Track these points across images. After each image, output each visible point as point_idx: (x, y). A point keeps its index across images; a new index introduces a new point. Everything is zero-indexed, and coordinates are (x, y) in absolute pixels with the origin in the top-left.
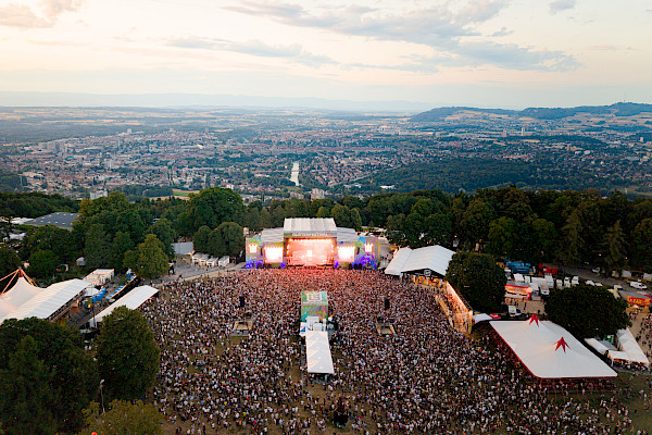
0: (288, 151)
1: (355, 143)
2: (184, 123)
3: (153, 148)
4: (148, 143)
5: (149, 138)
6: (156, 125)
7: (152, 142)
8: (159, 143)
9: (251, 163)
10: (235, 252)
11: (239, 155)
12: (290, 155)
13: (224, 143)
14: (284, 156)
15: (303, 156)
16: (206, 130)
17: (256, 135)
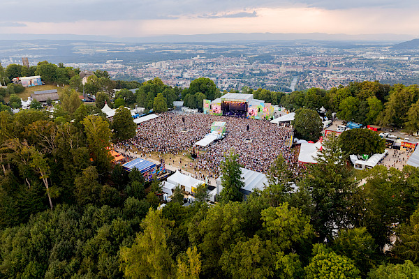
3: (210, 67)
4: (207, 64)
6: (213, 53)
7: (210, 63)
8: (213, 64)
9: (266, 77)
11: (259, 72)
12: (292, 72)
13: (251, 64)
14: (288, 72)
15: (301, 73)
16: (242, 56)
17: (272, 58)
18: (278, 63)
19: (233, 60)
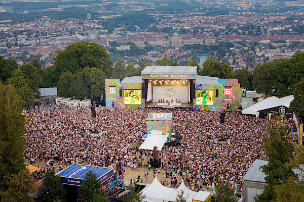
0: (194, 41)
1: (286, 30)
2: (60, 8)
3: (22, 39)
4: (16, 34)
5: (18, 27)
6: (26, 12)
7: (21, 33)
8: (29, 33)
9: (144, 57)
10: (96, 94)
11: (128, 47)
12: (196, 47)
13: (110, 32)
14: (187, 47)
15: (213, 48)
16: (89, 16)
17: (152, 20)
18: (165, 30)
19: (72, 24)
